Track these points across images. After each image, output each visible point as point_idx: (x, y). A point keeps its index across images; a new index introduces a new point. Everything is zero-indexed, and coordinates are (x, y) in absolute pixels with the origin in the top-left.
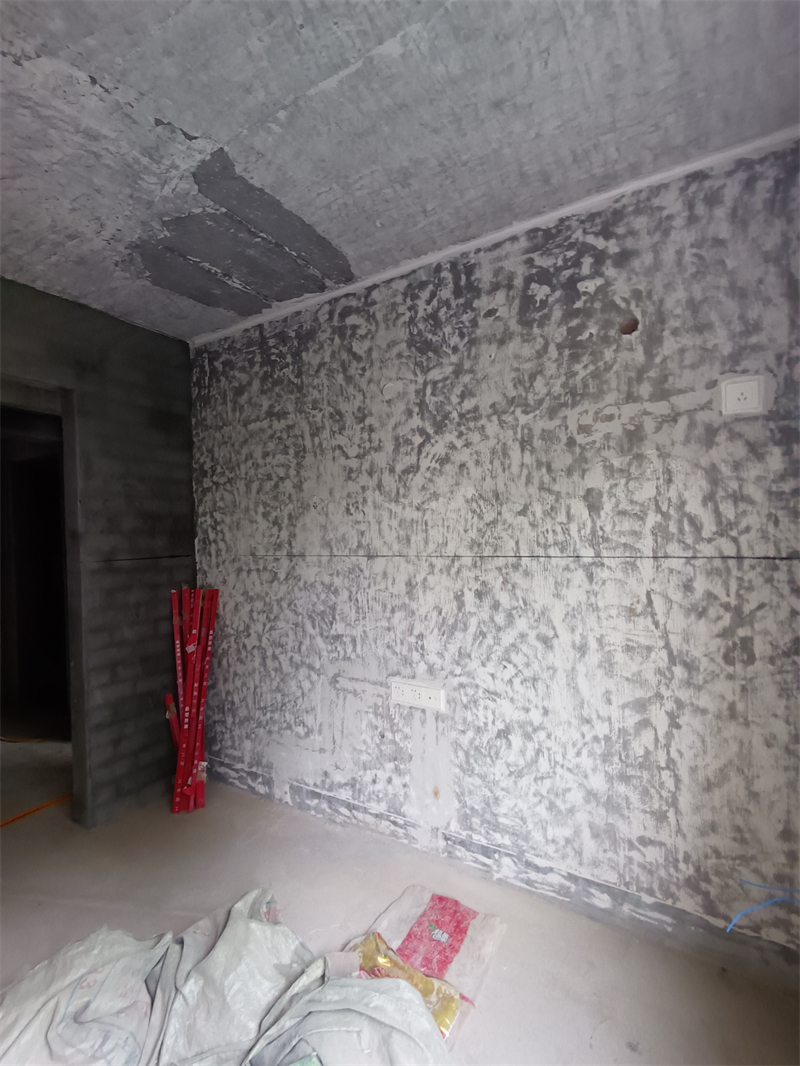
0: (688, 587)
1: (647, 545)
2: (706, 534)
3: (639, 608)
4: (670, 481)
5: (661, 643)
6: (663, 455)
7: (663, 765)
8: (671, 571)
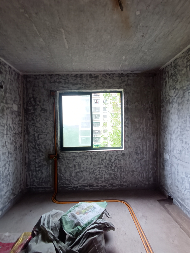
0: (10, 140)
1: (5, 132)
2: (12, 130)
3: (4, 145)
4: (8, 120)
5: (7, 151)
6: (7, 115)
7: (8, 174)
8: (8, 137)
